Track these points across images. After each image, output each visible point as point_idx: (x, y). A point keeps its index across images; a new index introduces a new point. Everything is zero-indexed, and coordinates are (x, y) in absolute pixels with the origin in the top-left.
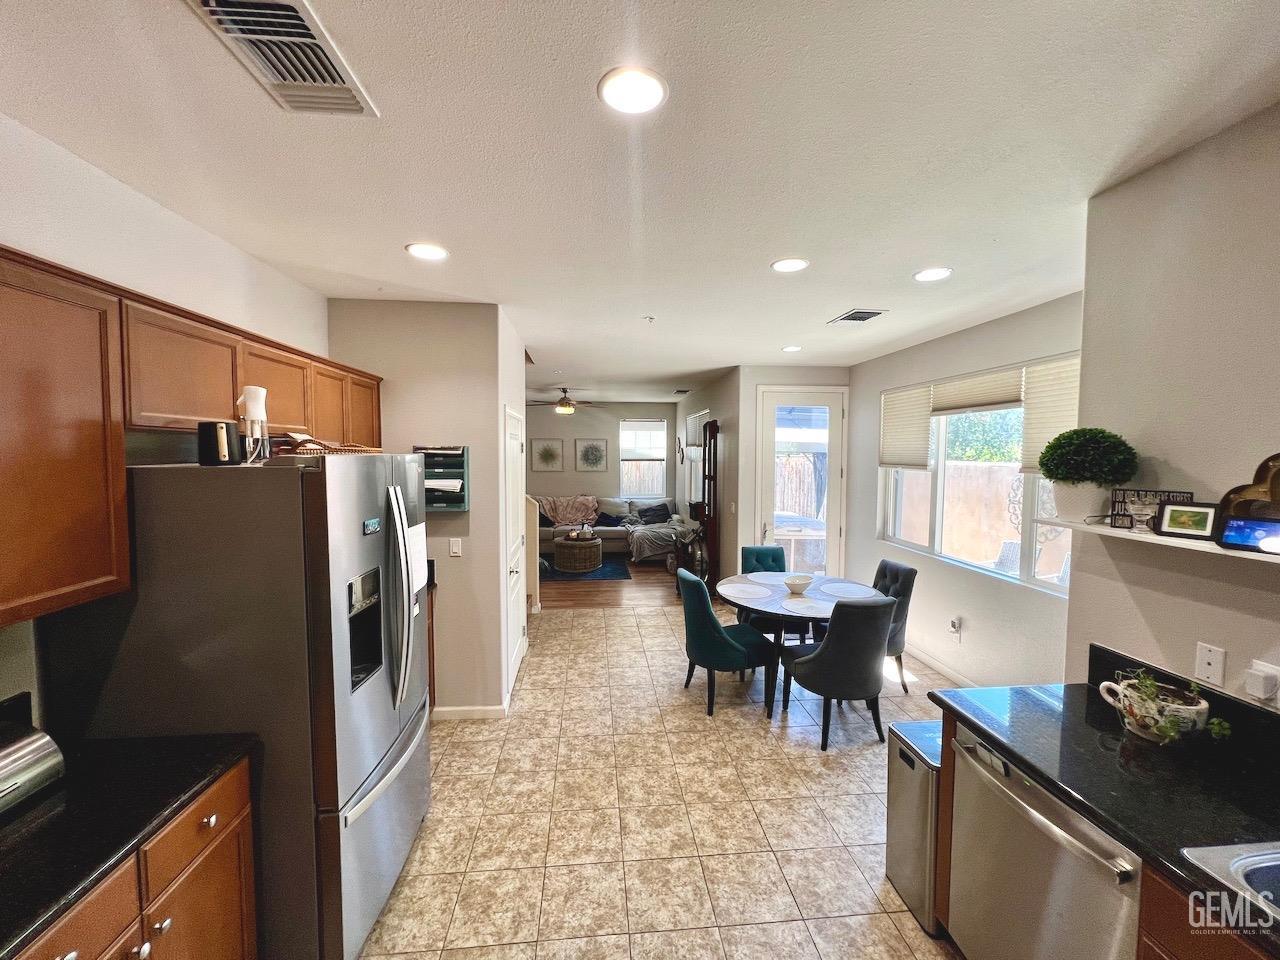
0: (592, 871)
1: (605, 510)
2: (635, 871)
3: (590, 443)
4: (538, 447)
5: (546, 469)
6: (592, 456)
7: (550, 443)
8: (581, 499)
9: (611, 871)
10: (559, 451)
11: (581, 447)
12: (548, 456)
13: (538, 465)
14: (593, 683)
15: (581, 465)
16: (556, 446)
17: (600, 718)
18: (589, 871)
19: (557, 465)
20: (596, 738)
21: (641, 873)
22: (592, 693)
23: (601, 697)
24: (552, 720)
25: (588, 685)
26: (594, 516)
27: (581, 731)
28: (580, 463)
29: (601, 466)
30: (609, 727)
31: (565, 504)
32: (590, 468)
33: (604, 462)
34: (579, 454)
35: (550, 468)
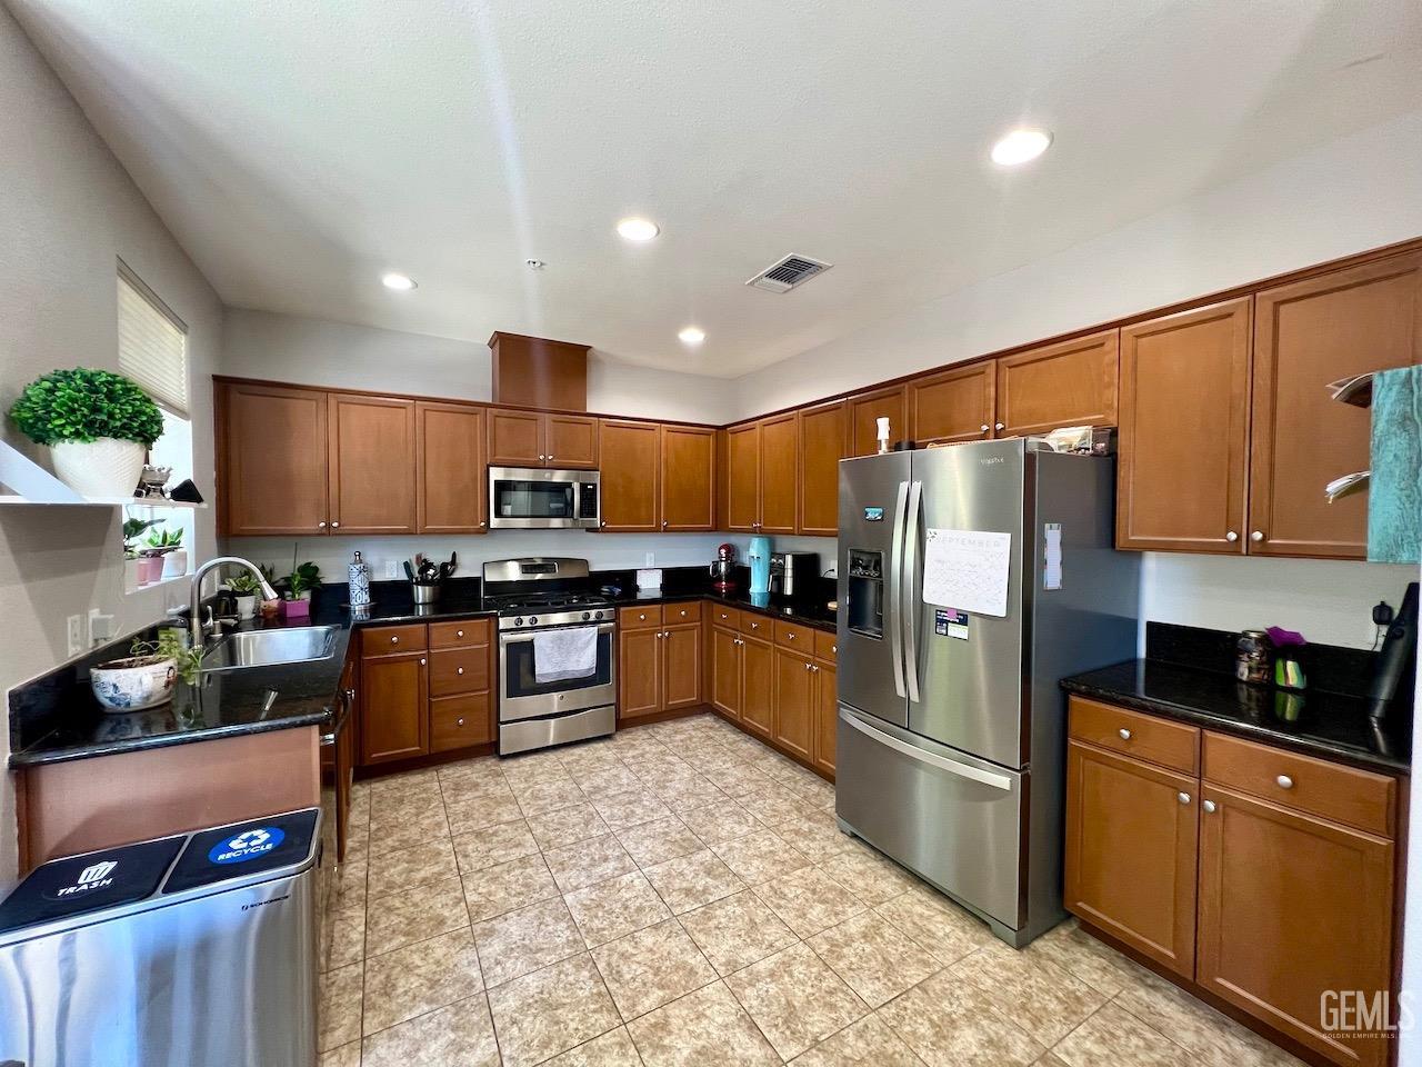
0: (748, 954)
2: (701, 971)
9: (728, 963)
18: (753, 953)
21: (692, 972)
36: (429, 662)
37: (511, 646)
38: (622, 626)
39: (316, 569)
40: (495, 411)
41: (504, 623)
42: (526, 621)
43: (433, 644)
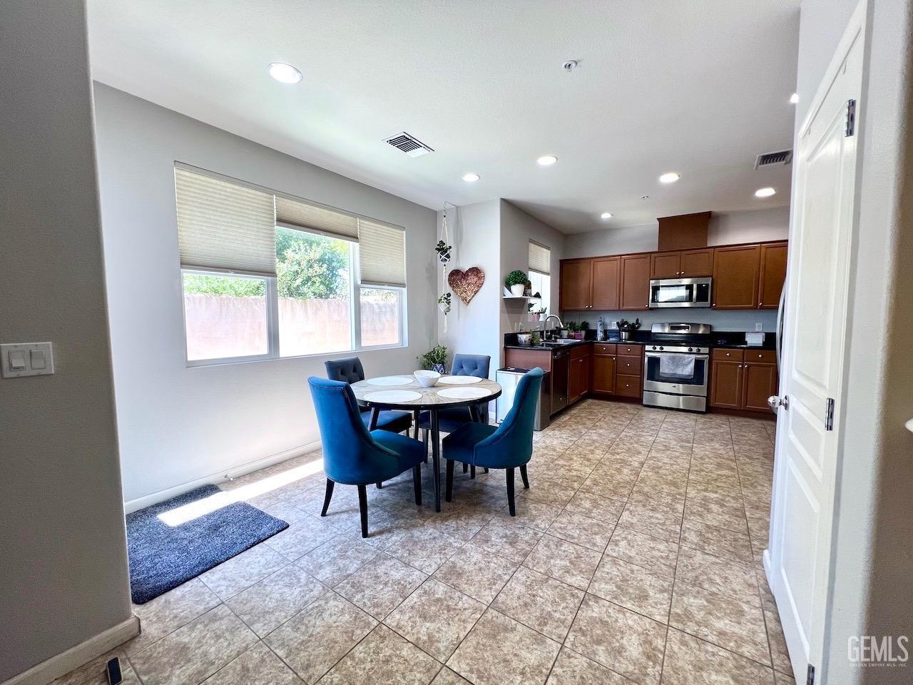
14: (625, 570)
17: (634, 520)
20: (644, 506)
22: (633, 554)
23: (623, 543)
24: (693, 537)
25: (635, 568)
27: (659, 516)
30: (628, 509)
36: (616, 360)
37: (650, 359)
38: (714, 358)
39: (588, 323)
40: (656, 255)
41: (648, 348)
42: (658, 348)
43: (618, 353)
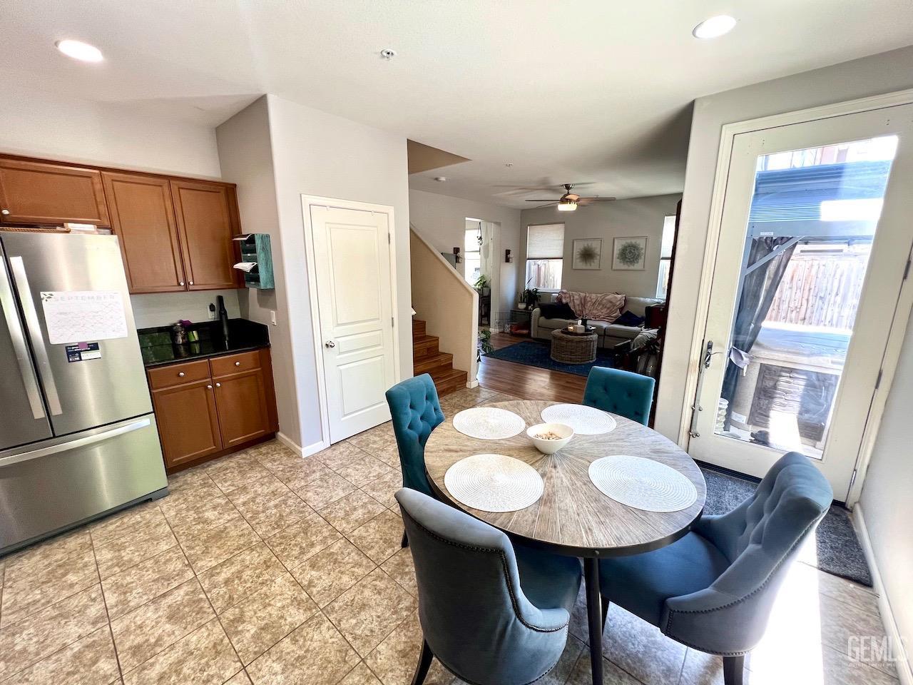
1: (630, 308)
3: (629, 241)
4: (579, 247)
5: (584, 267)
6: (630, 254)
7: (590, 243)
8: (610, 297)
10: (597, 251)
11: (618, 246)
12: (587, 255)
13: (579, 264)
15: (618, 264)
16: (595, 245)
19: (594, 264)
26: (618, 314)
28: (616, 261)
29: (638, 266)
31: (594, 301)
32: (626, 267)
33: (641, 261)
34: (616, 252)
35: (588, 267)
